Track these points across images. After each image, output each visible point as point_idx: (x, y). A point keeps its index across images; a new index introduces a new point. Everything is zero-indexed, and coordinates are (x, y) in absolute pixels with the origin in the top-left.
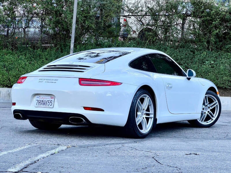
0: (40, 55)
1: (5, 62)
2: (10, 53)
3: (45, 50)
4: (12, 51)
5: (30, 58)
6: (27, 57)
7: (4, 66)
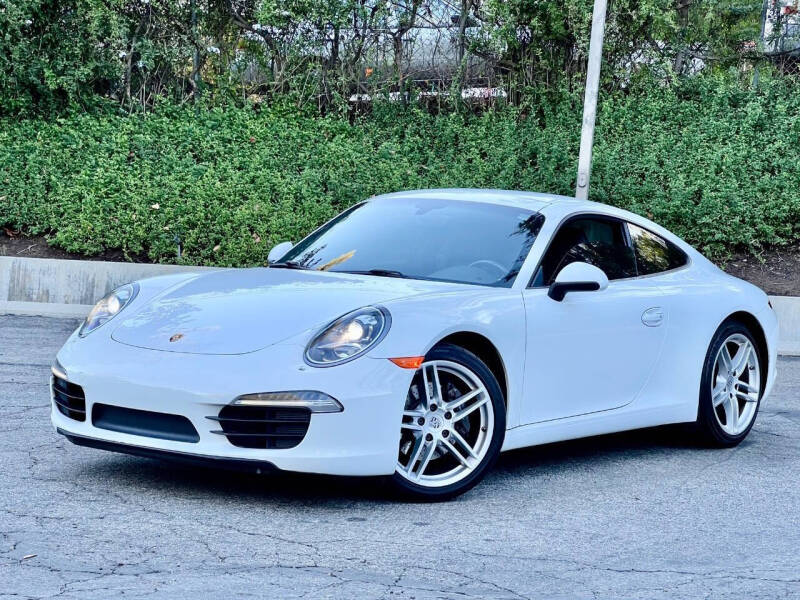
0: (456, 136)
1: (327, 167)
2: (343, 130)
3: (475, 117)
4: (352, 120)
5: (421, 150)
6: (407, 148)
7: (324, 184)
